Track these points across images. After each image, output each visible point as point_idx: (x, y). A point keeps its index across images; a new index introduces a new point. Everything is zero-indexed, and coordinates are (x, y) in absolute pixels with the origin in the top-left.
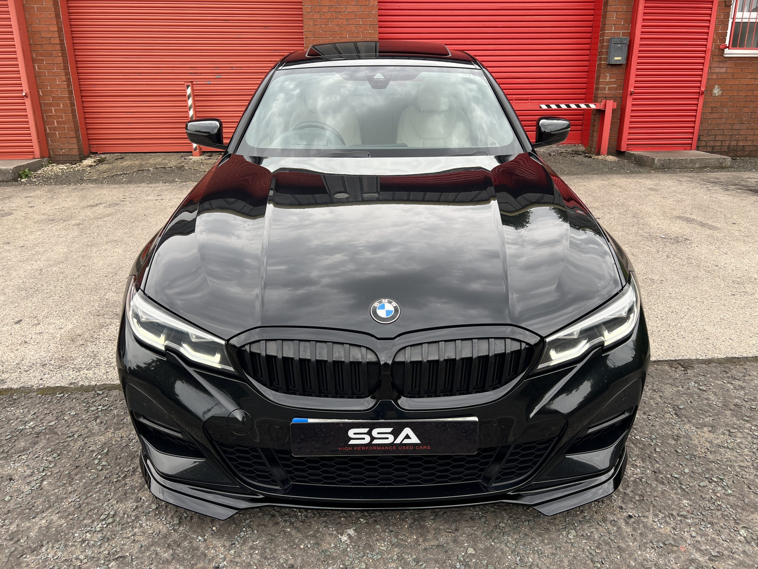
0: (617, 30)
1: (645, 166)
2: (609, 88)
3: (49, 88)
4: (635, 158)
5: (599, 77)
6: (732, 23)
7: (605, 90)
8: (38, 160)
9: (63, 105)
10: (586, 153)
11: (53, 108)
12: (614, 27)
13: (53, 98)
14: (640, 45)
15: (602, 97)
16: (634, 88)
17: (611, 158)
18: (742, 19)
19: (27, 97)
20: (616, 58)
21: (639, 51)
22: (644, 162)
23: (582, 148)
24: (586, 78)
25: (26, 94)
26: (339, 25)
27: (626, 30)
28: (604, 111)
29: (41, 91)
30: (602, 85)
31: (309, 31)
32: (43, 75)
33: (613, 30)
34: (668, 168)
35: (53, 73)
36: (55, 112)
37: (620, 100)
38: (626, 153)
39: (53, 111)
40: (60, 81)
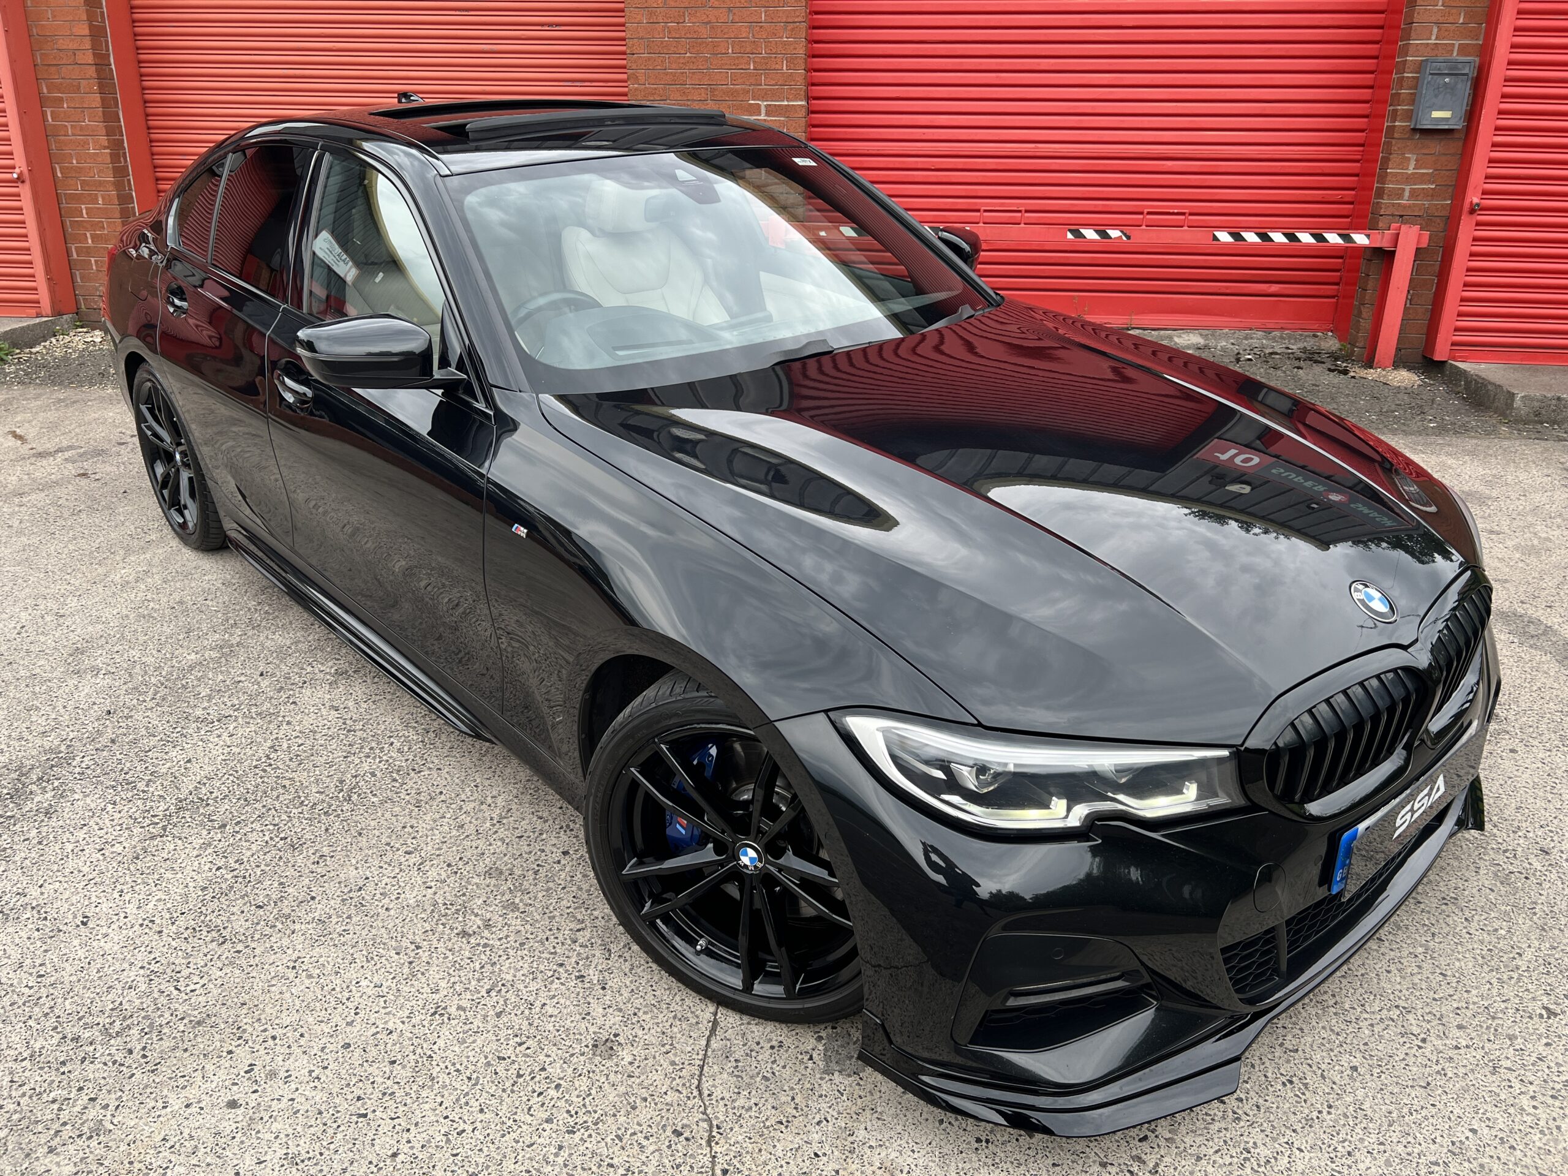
0: (1443, 39)
1: (1488, 408)
2: (1412, 191)
3: (74, 162)
4: (1468, 383)
5: (1386, 161)
7: (1400, 196)
8: (46, 319)
9: (103, 199)
10: (1336, 359)
11: (83, 206)
12: (1435, 30)
13: (83, 183)
14: (1505, 81)
15: (1393, 215)
16: (1483, 193)
17: (1404, 378)
19: (23, 182)
20: (1436, 114)
21: (1503, 96)
22: (1489, 396)
23: (1331, 343)
24: (1357, 161)
25: (20, 175)
26: (709, 22)
27: (1472, 39)
28: (1394, 252)
29: (60, 168)
30: (1392, 183)
31: (638, 38)
32: (63, 133)
33: (1433, 37)
34: (1553, 422)
35: (81, 128)
36: (87, 214)
37: (1442, 225)
38: (1448, 366)
39: (84, 212)
40: (97, 148)
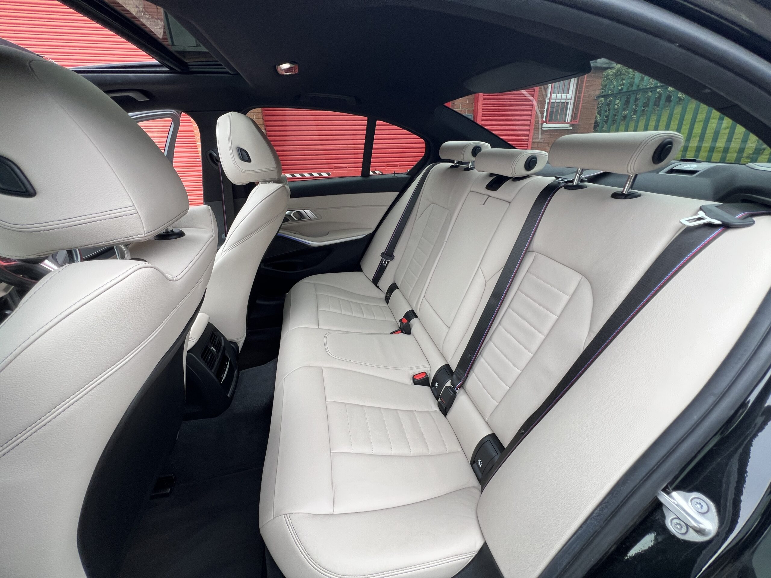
0: (464, 108)
6: (549, 103)
12: (461, 106)
14: (482, 120)
18: (556, 99)
27: (471, 108)
33: (461, 108)
